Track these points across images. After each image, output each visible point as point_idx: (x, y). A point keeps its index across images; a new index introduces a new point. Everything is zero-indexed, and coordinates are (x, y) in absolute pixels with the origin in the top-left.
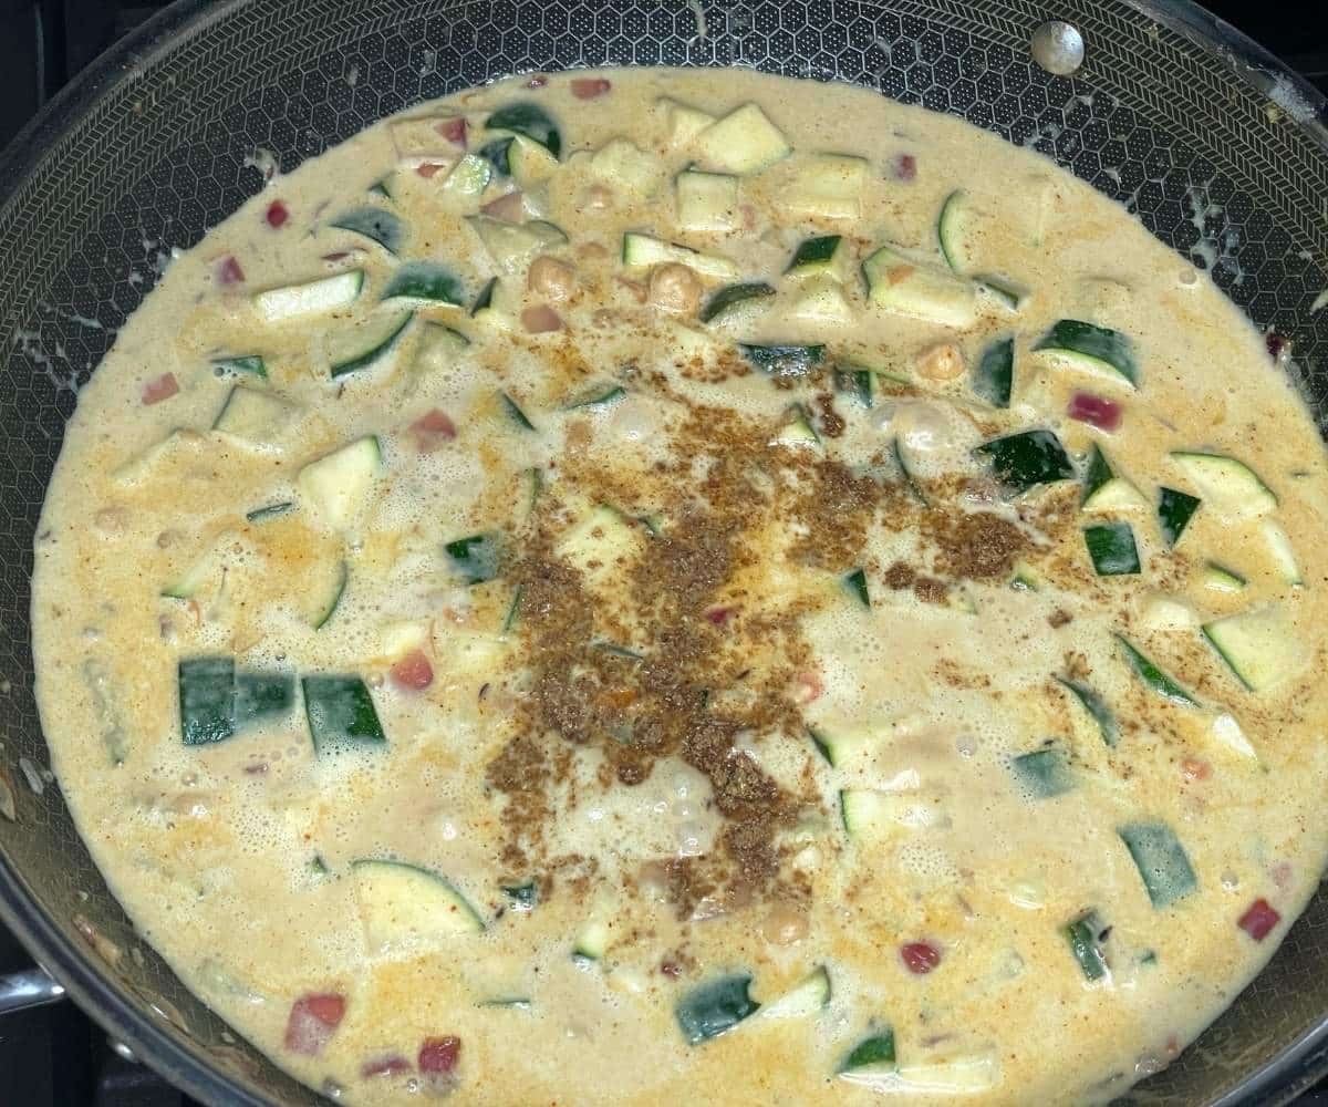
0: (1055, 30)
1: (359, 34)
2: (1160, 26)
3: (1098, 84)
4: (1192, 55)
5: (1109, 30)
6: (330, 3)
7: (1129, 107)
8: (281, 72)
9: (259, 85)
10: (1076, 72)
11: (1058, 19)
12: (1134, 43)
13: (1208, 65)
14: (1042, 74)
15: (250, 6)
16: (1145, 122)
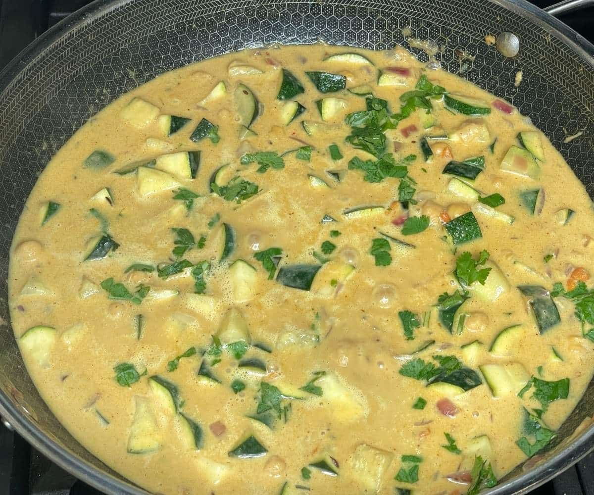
0: (507, 35)
1: (194, 16)
2: (552, 36)
3: (525, 62)
4: (565, 50)
5: (530, 37)
6: (177, 1)
7: (538, 73)
8: (157, 29)
9: (146, 34)
10: (515, 56)
11: (509, 31)
12: (541, 44)
13: (571, 55)
14: (502, 57)
15: (132, 2)
16: (544, 81)
